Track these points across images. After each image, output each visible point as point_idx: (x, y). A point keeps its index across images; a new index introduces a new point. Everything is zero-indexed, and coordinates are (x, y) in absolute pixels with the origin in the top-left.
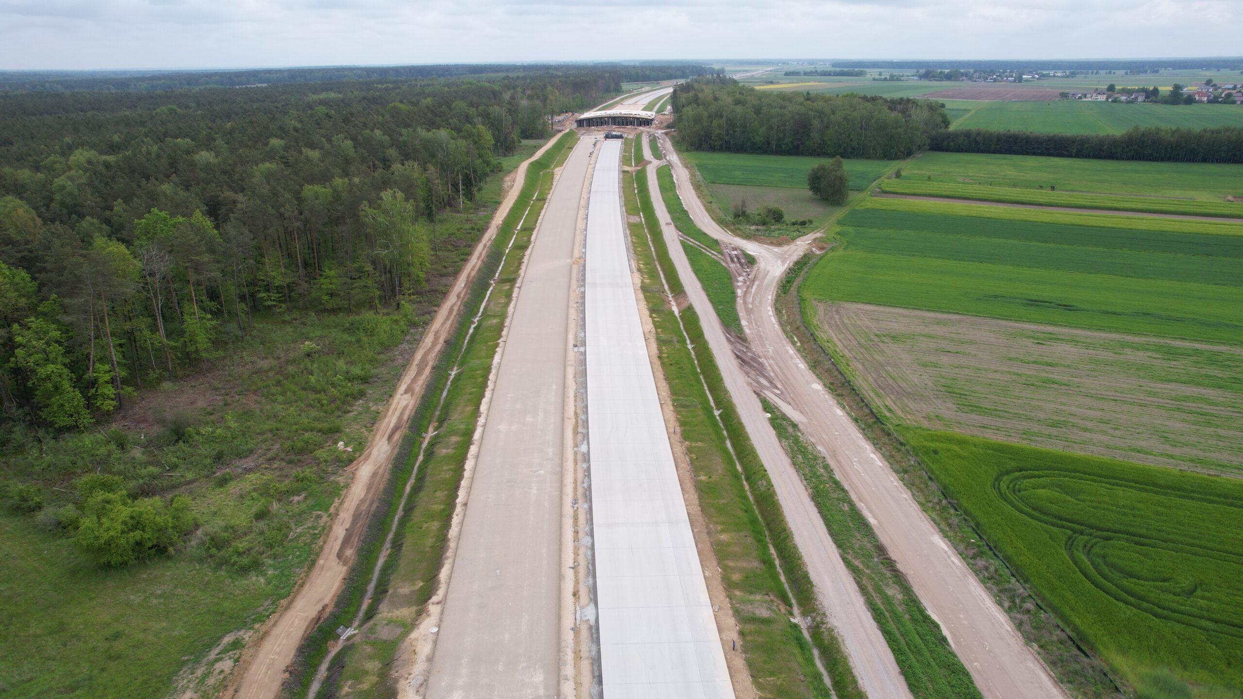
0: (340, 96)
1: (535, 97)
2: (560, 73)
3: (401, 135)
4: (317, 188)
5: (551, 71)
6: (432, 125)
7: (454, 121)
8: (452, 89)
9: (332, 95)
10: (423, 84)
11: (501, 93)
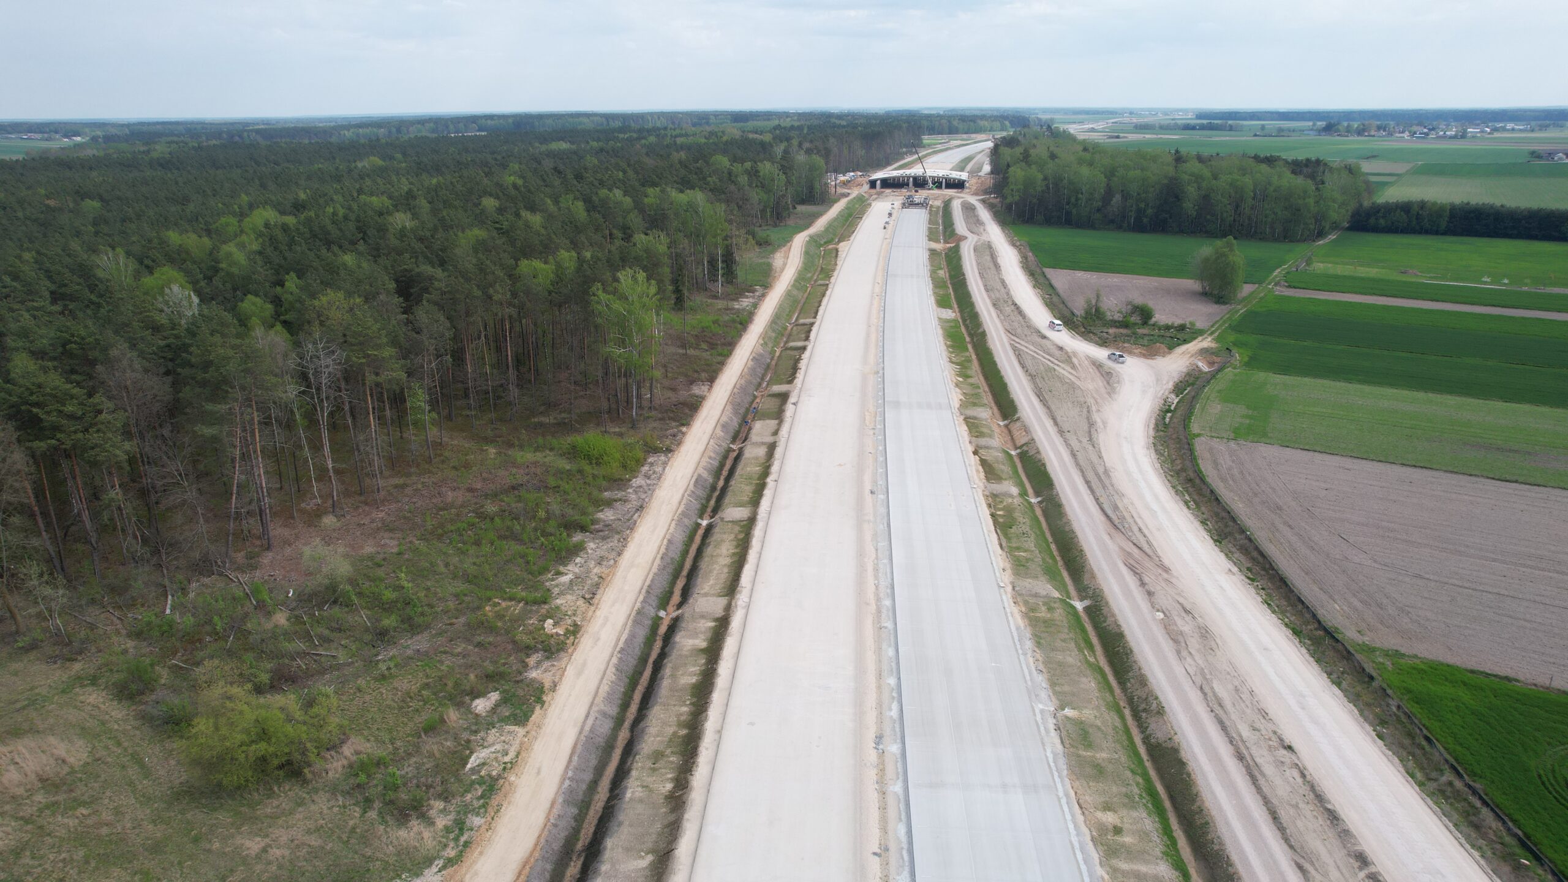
0: (574, 147)
1: (815, 152)
2: (844, 123)
3: (646, 196)
4: (537, 264)
5: (833, 120)
6: (685, 184)
7: (713, 180)
8: (711, 141)
9: (564, 146)
10: (674, 133)
11: (772, 146)
